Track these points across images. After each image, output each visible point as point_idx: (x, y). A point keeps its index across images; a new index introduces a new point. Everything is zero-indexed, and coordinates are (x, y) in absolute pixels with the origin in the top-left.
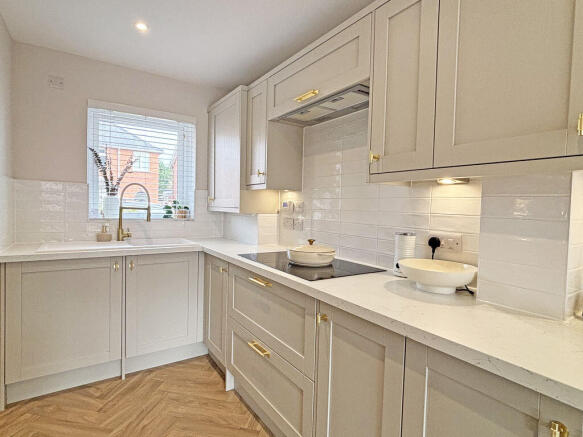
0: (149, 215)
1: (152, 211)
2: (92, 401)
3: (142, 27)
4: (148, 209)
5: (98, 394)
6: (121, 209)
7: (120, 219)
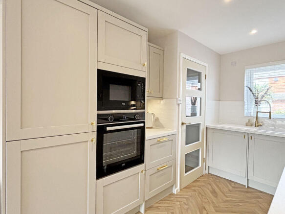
0: (270, 116)
1: (272, 114)
2: (229, 186)
3: (254, 32)
4: (270, 113)
5: (233, 186)
6: (257, 112)
7: (257, 117)
